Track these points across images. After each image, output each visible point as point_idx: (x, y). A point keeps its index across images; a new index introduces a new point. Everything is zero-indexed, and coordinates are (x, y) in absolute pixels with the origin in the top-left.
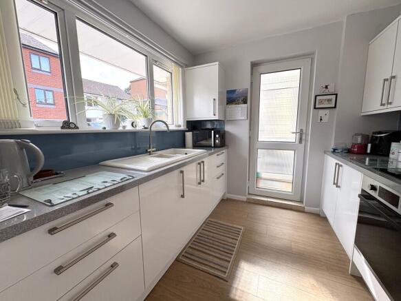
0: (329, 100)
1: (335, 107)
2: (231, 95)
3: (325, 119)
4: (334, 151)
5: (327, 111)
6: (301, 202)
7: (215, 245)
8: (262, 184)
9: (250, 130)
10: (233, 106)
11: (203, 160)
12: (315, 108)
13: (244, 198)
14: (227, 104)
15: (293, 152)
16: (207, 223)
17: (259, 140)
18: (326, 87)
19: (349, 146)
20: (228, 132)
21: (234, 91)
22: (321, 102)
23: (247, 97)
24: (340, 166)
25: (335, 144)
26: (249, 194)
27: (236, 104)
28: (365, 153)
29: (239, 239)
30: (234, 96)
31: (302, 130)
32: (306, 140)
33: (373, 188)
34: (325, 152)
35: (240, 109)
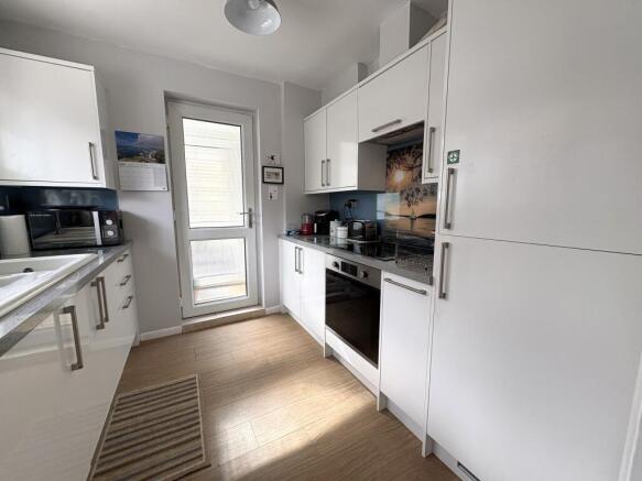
0: (277, 174)
1: (283, 183)
2: (126, 143)
3: (275, 196)
4: (288, 234)
5: (276, 187)
6: (259, 304)
7: (158, 431)
8: (201, 297)
9: (174, 209)
10: (136, 164)
11: (100, 275)
12: (263, 182)
13: (177, 329)
14: (119, 158)
15: (242, 240)
16: (118, 406)
17: (192, 226)
18: (272, 158)
19: (299, 227)
20: (127, 213)
21: (135, 136)
22: (269, 174)
23: (163, 151)
24: (300, 249)
25: (288, 225)
26: (184, 319)
27: (141, 161)
28: (313, 233)
29: (198, 394)
30: (135, 145)
31: (250, 210)
32: (257, 224)
33: (336, 265)
34: (279, 236)
35: (151, 170)
